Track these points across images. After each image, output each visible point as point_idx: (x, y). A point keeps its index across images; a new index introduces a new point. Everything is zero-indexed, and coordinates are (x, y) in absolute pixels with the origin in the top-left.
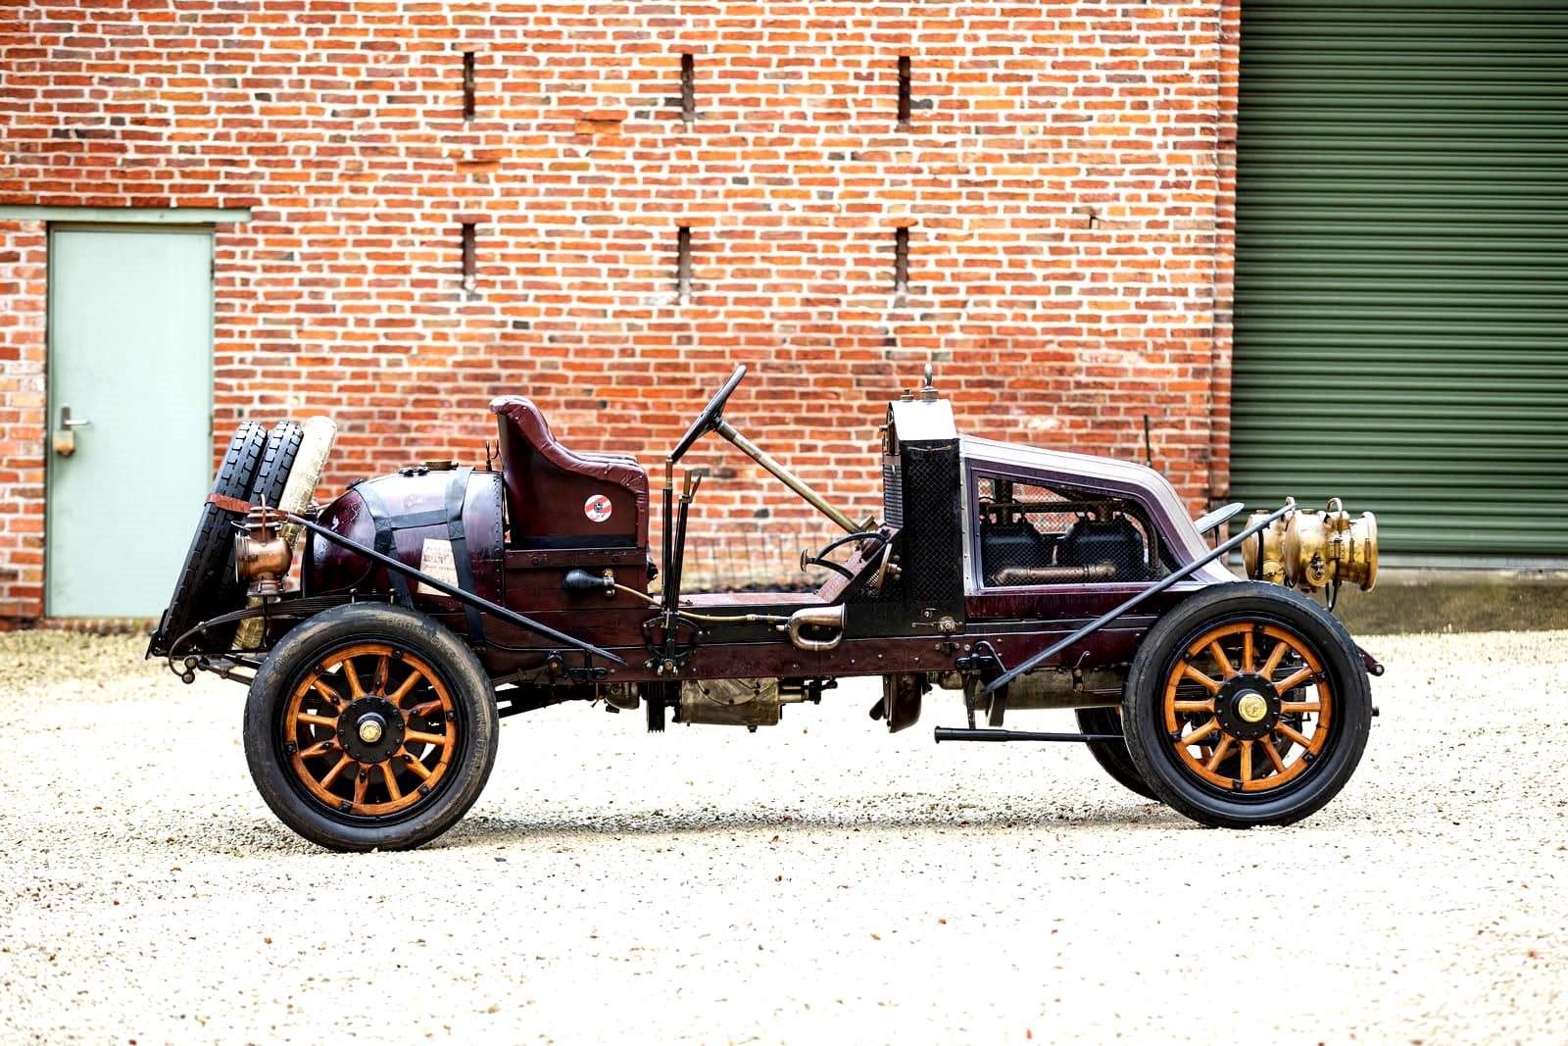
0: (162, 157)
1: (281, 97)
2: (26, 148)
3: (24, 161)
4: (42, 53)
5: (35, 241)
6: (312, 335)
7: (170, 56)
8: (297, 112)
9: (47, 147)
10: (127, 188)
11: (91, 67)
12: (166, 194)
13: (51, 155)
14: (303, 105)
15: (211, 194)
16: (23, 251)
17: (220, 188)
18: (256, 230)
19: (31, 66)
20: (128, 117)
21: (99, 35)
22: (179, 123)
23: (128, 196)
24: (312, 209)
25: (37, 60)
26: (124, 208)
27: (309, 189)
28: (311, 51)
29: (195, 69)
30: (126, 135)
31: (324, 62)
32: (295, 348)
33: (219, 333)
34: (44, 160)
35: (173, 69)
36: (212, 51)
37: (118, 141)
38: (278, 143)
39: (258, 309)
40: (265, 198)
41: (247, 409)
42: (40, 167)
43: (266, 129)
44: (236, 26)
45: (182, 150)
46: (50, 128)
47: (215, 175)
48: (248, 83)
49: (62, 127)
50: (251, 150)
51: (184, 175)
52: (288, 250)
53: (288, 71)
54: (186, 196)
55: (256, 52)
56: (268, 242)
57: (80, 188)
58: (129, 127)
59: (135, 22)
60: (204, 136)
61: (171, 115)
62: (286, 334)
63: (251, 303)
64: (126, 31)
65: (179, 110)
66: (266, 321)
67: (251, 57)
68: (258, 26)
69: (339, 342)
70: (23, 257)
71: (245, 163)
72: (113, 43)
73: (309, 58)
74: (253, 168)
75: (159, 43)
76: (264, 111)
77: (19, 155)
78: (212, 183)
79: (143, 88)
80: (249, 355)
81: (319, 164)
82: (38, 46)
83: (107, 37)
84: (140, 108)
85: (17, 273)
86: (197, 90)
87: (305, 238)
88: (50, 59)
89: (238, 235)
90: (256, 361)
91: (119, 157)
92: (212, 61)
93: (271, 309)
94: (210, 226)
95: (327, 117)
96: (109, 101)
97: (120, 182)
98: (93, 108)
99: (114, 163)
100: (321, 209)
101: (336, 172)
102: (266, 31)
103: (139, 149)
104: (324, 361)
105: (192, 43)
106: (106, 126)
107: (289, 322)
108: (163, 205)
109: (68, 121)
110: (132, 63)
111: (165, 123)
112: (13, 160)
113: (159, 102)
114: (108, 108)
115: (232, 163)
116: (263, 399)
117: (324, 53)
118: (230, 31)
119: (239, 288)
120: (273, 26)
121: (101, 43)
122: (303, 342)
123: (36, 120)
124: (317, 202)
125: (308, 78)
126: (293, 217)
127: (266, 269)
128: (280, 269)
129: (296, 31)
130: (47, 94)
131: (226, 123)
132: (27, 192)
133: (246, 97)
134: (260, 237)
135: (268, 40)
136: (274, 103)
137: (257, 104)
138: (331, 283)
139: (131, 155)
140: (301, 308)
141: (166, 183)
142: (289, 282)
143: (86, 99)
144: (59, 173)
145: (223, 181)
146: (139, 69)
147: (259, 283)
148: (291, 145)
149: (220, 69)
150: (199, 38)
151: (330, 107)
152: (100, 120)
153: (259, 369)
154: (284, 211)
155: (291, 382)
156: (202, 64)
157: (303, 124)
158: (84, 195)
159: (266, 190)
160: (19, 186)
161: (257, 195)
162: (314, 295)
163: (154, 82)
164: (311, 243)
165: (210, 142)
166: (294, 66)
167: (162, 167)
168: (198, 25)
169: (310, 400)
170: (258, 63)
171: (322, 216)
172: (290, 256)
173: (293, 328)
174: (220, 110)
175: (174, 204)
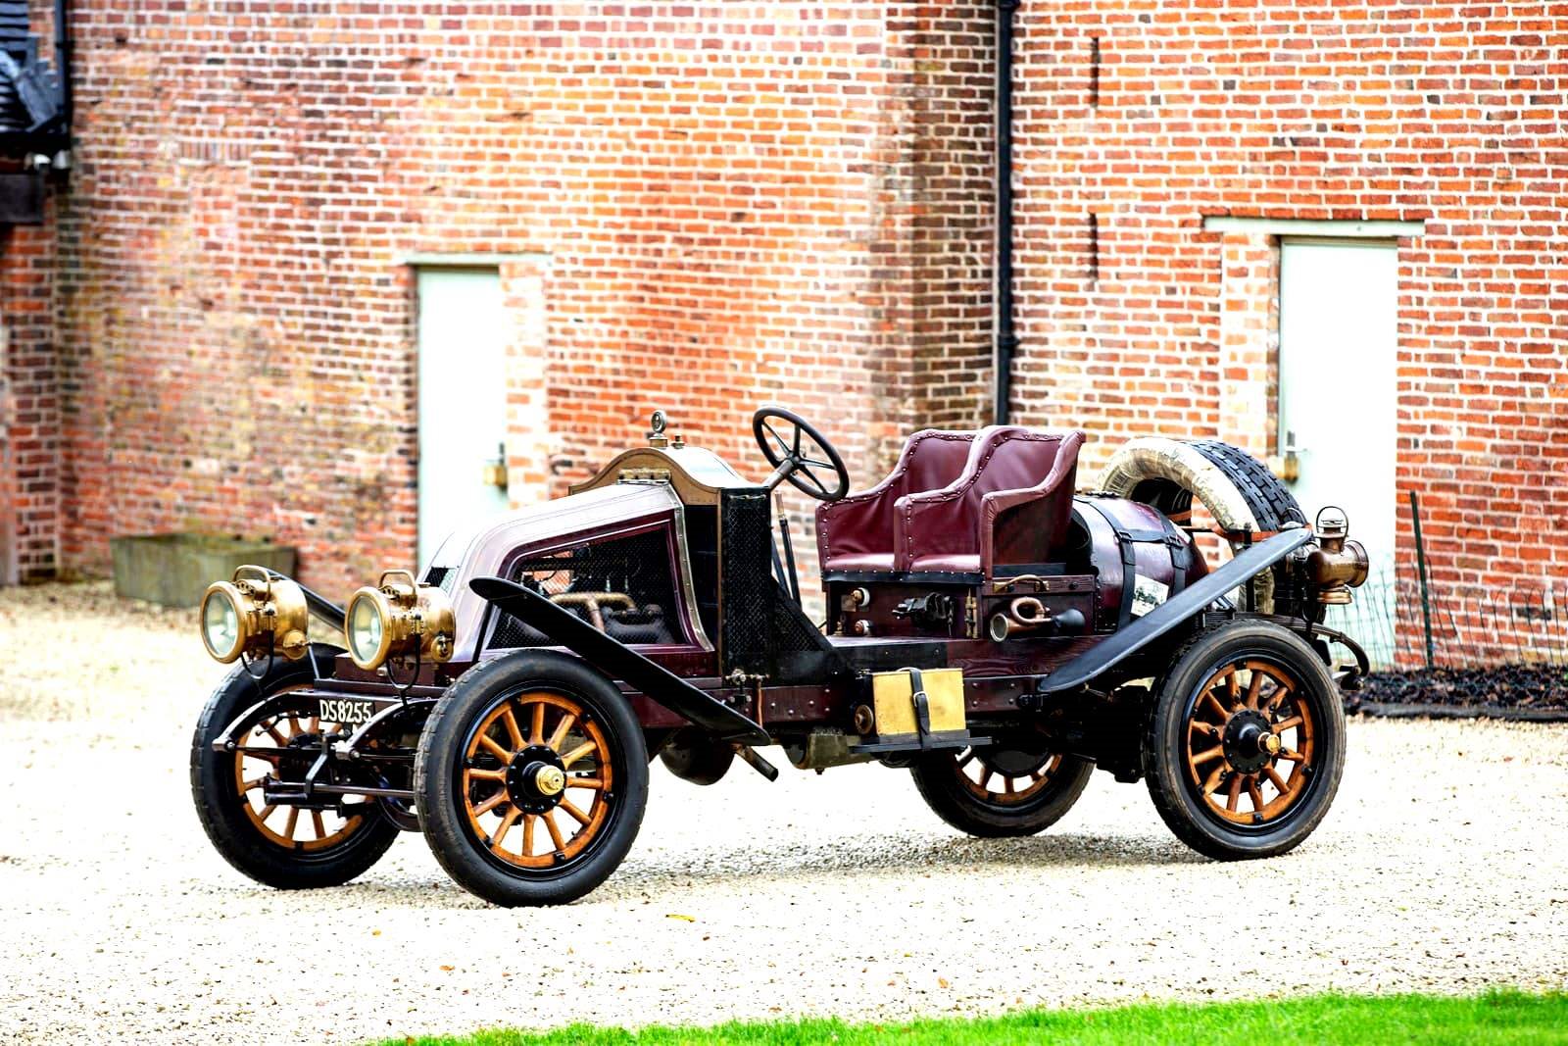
0: (1355, 165)
1: (1449, 99)
2: (1254, 157)
3: (1252, 171)
4: (1264, 56)
5: (1259, 256)
6: (1473, 360)
7: (1363, 57)
8: (1458, 114)
9: (1271, 156)
10: (1329, 199)
11: (1304, 71)
12: (1358, 206)
13: (1272, 164)
14: (1464, 107)
15: (1394, 205)
16: (1252, 266)
17: (1402, 199)
18: (1429, 244)
19: (1257, 70)
20: (1329, 122)
21: (1308, 36)
22: (1370, 129)
23: (1329, 207)
24: (1472, 222)
25: (1262, 64)
26: (1327, 220)
27: (1471, 200)
28: (1471, 47)
29: (1380, 70)
30: (1329, 143)
31: (1481, 61)
32: (1457, 374)
33: (1402, 357)
34: (1267, 170)
35: (1363, 71)
36: (1394, 51)
37: (1321, 149)
38: (1445, 150)
39: (1431, 330)
40: (1435, 209)
41: (1421, 438)
42: (1263, 177)
43: (1435, 135)
44: (1414, 22)
45: (1371, 157)
46: (1270, 136)
47: (1395, 185)
48: (1423, 84)
49: (1279, 134)
50: (1424, 158)
51: (1374, 185)
52: (1452, 266)
53: (1453, 70)
54: (1374, 207)
55: (1428, 49)
56: (1439, 258)
57: (1295, 199)
58: (1331, 134)
59: (1337, 21)
60: (1388, 142)
61: (1362, 121)
62: (1451, 359)
63: (1424, 324)
64: (1330, 31)
65: (1370, 115)
66: (1436, 343)
67: (1423, 56)
68: (1430, 21)
69: (1493, 369)
70: (1252, 273)
71: (1419, 172)
72: (1320, 44)
73: (1470, 56)
74: (1426, 177)
75: (1355, 43)
76: (1435, 115)
77: (1248, 164)
78: (1394, 193)
79: (1341, 92)
80: (1423, 381)
81: (1477, 173)
82: (1262, 49)
83: (1316, 38)
84: (1337, 113)
85: (1248, 289)
86: (1382, 93)
87: (1467, 253)
88: (1272, 63)
89: (1414, 250)
90: (1429, 388)
91: (1322, 166)
92: (1395, 61)
93: (1440, 330)
94: (1394, 240)
95: (1483, 121)
96: (1316, 106)
97: (1322, 192)
98: (1301, 114)
99: (1317, 173)
100: (1479, 221)
101: (1491, 180)
102: (1438, 28)
103: (1339, 158)
104: (1481, 389)
105: (1378, 42)
106: (1313, 134)
107: (1453, 345)
108: (1356, 217)
109: (1285, 128)
110: (1333, 65)
111: (1356, 128)
112: (1244, 170)
113: (1354, 106)
114: (1315, 114)
115: (1409, 171)
116: (1434, 429)
117: (1482, 49)
118: (1408, 28)
119: (1415, 308)
120: (1442, 21)
121: (1310, 44)
122: (1465, 367)
123: (1261, 127)
124: (1476, 214)
125: (1468, 77)
126: (1457, 231)
127: (1437, 287)
128: (1446, 287)
129: (1458, 27)
130: (1271, 100)
131: (1406, 128)
132: (1254, 204)
133: (1419, 100)
134: (1432, 252)
135: (1438, 36)
136: (1442, 107)
137: (1428, 107)
138: (1486, 304)
139: (1332, 164)
140: (1464, 330)
141: (1358, 193)
142: (1453, 302)
143: (1298, 105)
144: (1278, 184)
145: (1402, 191)
146: (1340, 71)
147: (1431, 303)
148: (1455, 151)
149: (1401, 70)
150: (1385, 37)
151: (1486, 109)
152: (1308, 127)
153: (1431, 396)
154: (1450, 223)
155: (1456, 411)
156: (1387, 64)
157: (1463, 129)
158: (1296, 207)
159: (1438, 201)
160: (1246, 197)
161: (1429, 206)
162: (1474, 316)
163: (1350, 86)
164: (1471, 259)
165: (1393, 149)
166: (1457, 64)
167: (1355, 177)
168: (1386, 22)
169: (1471, 432)
170: (1430, 63)
171: (1478, 230)
172: (1454, 274)
173: (1457, 352)
174: (1401, 114)
175: (1365, 217)
